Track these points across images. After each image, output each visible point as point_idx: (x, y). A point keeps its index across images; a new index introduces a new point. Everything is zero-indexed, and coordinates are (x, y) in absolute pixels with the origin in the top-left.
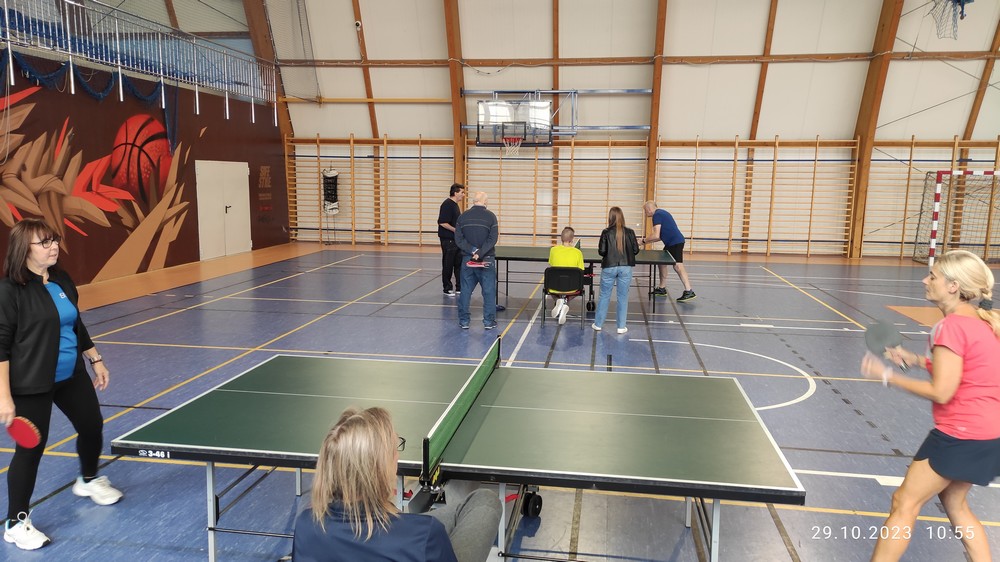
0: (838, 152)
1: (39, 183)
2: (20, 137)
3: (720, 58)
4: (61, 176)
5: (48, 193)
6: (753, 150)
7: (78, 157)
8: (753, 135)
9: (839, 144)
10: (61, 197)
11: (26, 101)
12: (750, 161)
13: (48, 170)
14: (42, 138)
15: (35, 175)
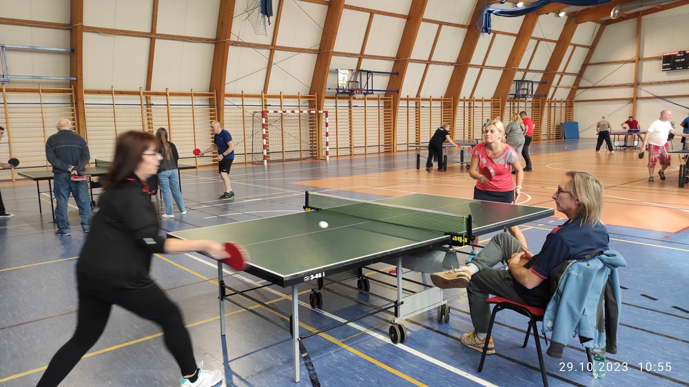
0: (201, 100)
3: (122, 31)
6: (150, 98)
8: (148, 87)
9: (202, 95)
12: (149, 105)
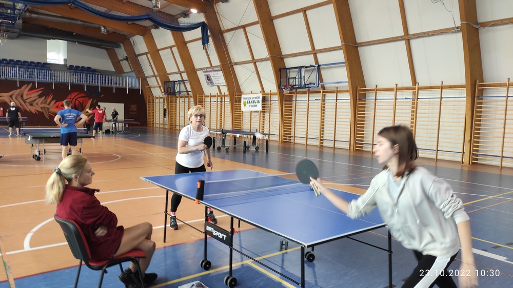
1: (43, 105)
2: (38, 97)
4: (49, 104)
5: (45, 108)
7: (54, 101)
10: (48, 109)
11: (40, 90)
13: (45, 103)
14: (44, 97)
15: (41, 104)
